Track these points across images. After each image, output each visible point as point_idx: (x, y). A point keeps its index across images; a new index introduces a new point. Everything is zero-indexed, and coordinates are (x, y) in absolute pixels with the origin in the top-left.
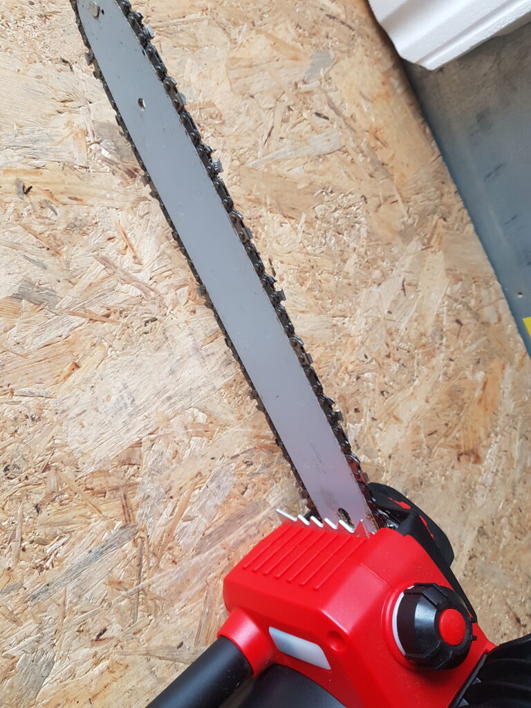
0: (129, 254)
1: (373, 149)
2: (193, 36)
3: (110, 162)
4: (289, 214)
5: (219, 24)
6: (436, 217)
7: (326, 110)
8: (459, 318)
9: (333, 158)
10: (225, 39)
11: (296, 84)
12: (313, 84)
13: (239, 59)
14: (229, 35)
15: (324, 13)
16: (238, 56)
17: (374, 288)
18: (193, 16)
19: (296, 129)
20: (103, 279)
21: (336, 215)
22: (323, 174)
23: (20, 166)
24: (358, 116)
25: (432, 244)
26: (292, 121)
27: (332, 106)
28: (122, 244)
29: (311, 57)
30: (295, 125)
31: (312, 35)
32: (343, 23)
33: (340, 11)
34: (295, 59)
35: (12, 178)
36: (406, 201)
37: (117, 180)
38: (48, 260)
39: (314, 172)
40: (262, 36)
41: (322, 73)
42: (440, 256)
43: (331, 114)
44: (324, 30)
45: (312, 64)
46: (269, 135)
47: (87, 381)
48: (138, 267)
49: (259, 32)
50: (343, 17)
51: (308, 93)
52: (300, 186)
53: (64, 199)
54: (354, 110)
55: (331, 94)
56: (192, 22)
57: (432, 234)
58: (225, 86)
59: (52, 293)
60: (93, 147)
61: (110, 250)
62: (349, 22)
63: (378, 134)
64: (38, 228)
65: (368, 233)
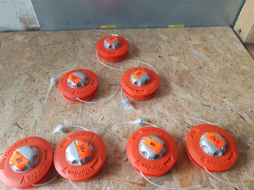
0: (45, 86)
1: (56, 42)
2: (20, 63)
3: (30, 83)
4: (56, 61)
5: (20, 59)
6: (75, 36)
7: (44, 48)
8: (95, 40)
9: (53, 50)
10: (23, 59)
11: (37, 51)
12: (39, 48)
13: (28, 58)
14: (23, 58)
15: (29, 41)
16: (27, 58)
17: (78, 52)
18: (17, 62)
19: (44, 54)
20: (46, 90)
21: (62, 53)
22: (54, 53)
23: (23, 94)
24: (49, 43)
25: (79, 39)
26: (42, 54)
27: (44, 46)
28: (43, 86)
29: (34, 47)
30: (43, 54)
31: (31, 45)
32: (32, 39)
33: (30, 38)
34: (33, 49)
35: (24, 95)
36: (69, 40)
37: (34, 83)
38: (38, 96)
39: (53, 54)
40: (26, 53)
41: (38, 46)
42: (82, 38)
43: (45, 47)
44: (32, 43)
45: (36, 47)
46: (42, 58)
47: (58, 98)
48: (48, 85)
49: (25, 53)
50: (31, 38)
51: (40, 49)
52: (53, 57)
53: (32, 90)
54: (48, 43)
55: (43, 46)
56: (18, 63)
57: (78, 38)
58: (30, 62)
59: (43, 97)
60: (27, 84)
61: (43, 88)
62: (33, 38)
63: (54, 41)
64: (33, 95)
65: (69, 49)
